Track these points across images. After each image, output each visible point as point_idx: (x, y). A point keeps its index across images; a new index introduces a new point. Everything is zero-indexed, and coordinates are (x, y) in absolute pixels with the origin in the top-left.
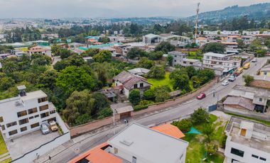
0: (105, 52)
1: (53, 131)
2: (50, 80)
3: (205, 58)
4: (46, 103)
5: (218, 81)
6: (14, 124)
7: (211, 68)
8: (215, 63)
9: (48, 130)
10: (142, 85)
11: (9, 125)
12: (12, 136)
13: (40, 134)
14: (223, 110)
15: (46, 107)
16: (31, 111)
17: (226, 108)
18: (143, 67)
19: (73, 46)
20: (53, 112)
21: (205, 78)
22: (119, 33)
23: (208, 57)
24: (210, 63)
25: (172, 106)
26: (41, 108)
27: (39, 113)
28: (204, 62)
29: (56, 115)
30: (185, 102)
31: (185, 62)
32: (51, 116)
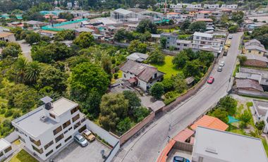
0: (87, 36)
1: (92, 141)
2: (54, 79)
3: (195, 38)
4: (78, 112)
5: (215, 63)
6: (51, 143)
7: (200, 48)
8: (204, 43)
9: (85, 141)
10: (156, 75)
11: (46, 147)
12: (49, 156)
13: (79, 147)
14: (237, 93)
15: (78, 116)
16: (65, 125)
17: (240, 91)
18: (137, 51)
19: (31, 26)
20: (84, 120)
21: (208, 61)
22: (73, 5)
23: (198, 37)
24: (199, 44)
25: (193, 95)
26: (74, 119)
27: (72, 125)
28: (194, 42)
29: (88, 122)
30: (200, 88)
31: (179, 44)
32: (82, 125)
